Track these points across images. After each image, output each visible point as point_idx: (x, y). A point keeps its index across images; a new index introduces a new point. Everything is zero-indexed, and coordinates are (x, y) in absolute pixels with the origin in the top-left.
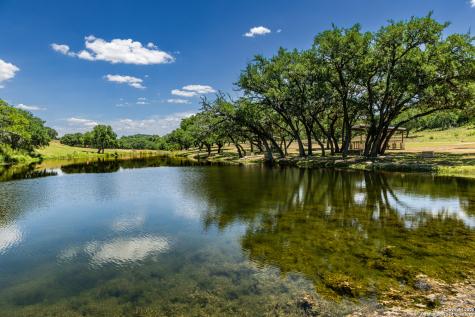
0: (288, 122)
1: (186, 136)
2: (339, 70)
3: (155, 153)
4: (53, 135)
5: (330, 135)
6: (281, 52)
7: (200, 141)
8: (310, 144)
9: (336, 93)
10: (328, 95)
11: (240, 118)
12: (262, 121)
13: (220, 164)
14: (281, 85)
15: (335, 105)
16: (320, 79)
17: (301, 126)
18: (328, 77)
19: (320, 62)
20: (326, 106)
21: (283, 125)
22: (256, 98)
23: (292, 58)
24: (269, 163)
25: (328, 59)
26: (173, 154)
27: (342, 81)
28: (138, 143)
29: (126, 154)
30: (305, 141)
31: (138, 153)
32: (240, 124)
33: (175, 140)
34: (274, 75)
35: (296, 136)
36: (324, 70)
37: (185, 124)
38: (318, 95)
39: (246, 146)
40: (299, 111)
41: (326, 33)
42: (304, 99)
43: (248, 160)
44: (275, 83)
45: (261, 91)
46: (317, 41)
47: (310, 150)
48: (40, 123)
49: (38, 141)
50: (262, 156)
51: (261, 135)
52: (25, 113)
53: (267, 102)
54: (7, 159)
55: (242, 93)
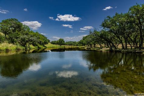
0: (118, 37)
1: (84, 42)
2: (139, 19)
3: (75, 47)
4: (49, 41)
5: (135, 42)
6: (116, 14)
7: (88, 43)
8: (126, 45)
9: (137, 27)
10: (134, 28)
11: (101, 36)
12: (109, 37)
13: (94, 51)
14: (116, 25)
15: (137, 31)
16: (131, 22)
17: (123, 39)
18: (134, 22)
19: (131, 17)
20: (133, 32)
21: (116, 38)
22: (107, 30)
23: (121, 16)
24: (111, 51)
25: (134, 15)
26: (80, 47)
27: (140, 23)
28: (70, 44)
29: (67, 47)
30: (124, 44)
31: (70, 47)
32: (102, 38)
33: (81, 43)
34: (114, 22)
35: (121, 42)
36: (132, 19)
37: (84, 38)
38: (130, 28)
39: (103, 45)
40: (122, 34)
41: (134, 6)
42: (125, 30)
43: (104, 50)
44: (114, 25)
45: (109, 28)
46: (130, 9)
47: (126, 47)
48: (46, 38)
49: (46, 43)
50: (109, 48)
51: (109, 42)
52: (43, 35)
53: (111, 31)
54: (38, 47)
55: (102, 28)
